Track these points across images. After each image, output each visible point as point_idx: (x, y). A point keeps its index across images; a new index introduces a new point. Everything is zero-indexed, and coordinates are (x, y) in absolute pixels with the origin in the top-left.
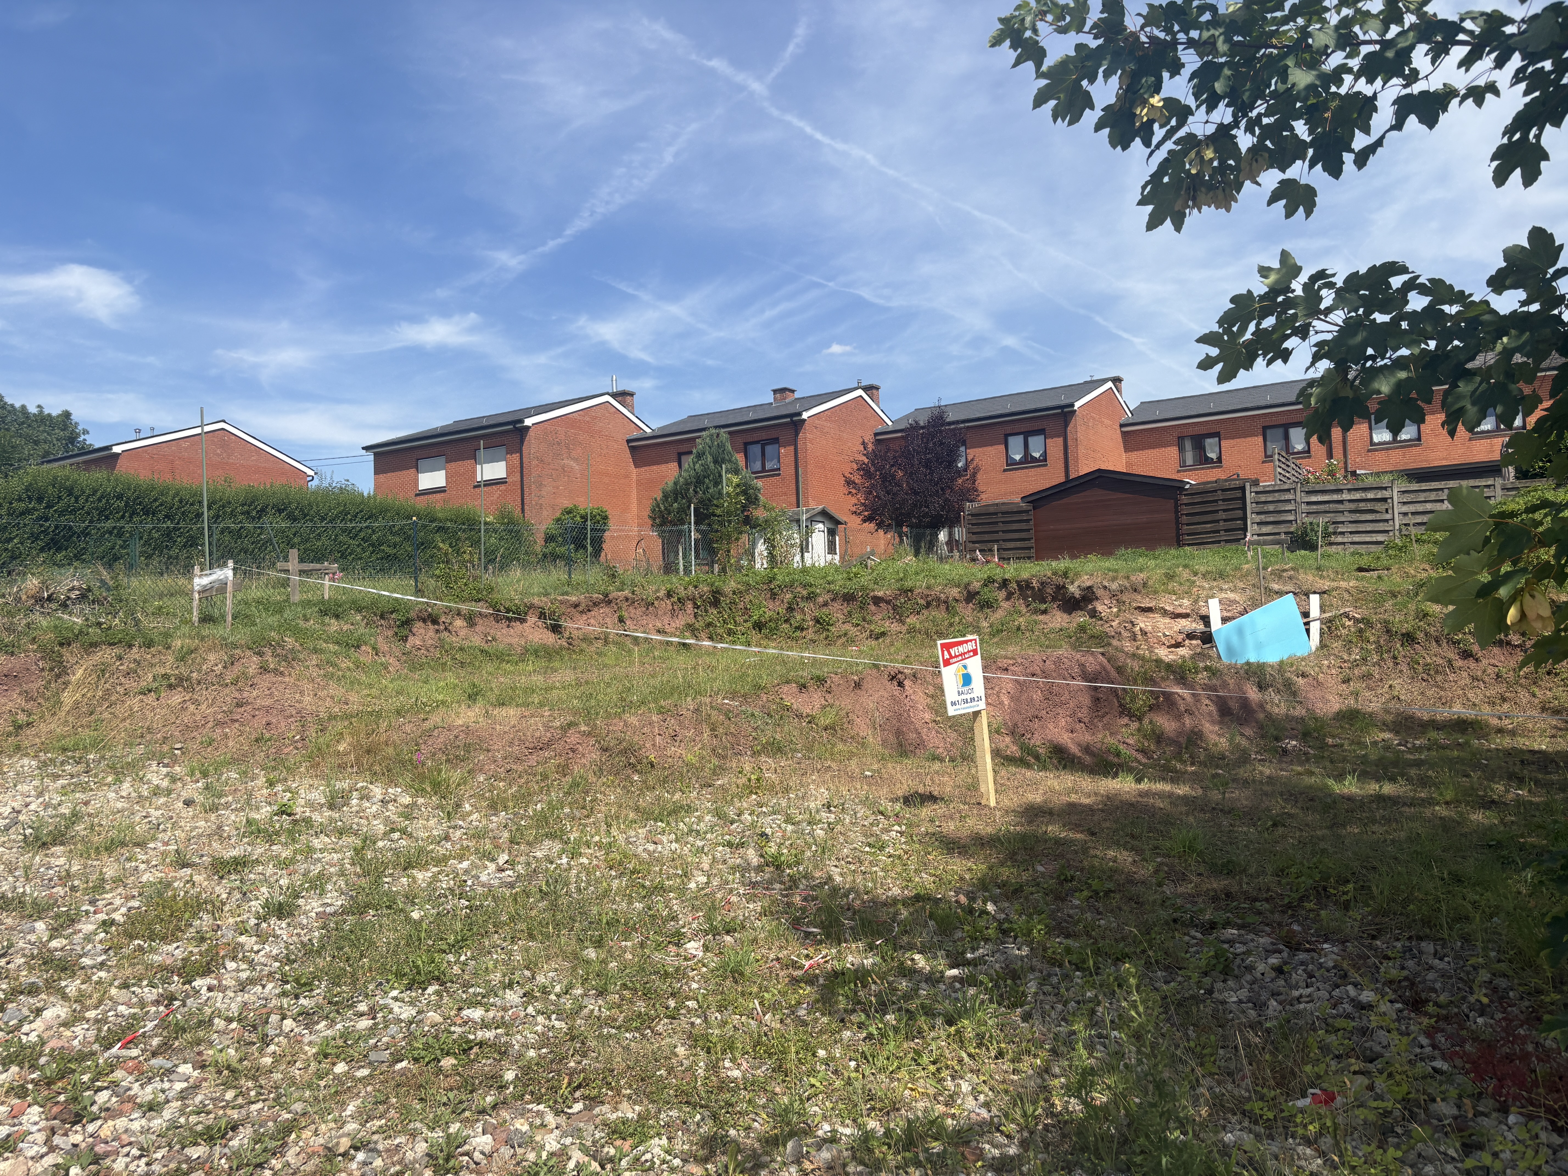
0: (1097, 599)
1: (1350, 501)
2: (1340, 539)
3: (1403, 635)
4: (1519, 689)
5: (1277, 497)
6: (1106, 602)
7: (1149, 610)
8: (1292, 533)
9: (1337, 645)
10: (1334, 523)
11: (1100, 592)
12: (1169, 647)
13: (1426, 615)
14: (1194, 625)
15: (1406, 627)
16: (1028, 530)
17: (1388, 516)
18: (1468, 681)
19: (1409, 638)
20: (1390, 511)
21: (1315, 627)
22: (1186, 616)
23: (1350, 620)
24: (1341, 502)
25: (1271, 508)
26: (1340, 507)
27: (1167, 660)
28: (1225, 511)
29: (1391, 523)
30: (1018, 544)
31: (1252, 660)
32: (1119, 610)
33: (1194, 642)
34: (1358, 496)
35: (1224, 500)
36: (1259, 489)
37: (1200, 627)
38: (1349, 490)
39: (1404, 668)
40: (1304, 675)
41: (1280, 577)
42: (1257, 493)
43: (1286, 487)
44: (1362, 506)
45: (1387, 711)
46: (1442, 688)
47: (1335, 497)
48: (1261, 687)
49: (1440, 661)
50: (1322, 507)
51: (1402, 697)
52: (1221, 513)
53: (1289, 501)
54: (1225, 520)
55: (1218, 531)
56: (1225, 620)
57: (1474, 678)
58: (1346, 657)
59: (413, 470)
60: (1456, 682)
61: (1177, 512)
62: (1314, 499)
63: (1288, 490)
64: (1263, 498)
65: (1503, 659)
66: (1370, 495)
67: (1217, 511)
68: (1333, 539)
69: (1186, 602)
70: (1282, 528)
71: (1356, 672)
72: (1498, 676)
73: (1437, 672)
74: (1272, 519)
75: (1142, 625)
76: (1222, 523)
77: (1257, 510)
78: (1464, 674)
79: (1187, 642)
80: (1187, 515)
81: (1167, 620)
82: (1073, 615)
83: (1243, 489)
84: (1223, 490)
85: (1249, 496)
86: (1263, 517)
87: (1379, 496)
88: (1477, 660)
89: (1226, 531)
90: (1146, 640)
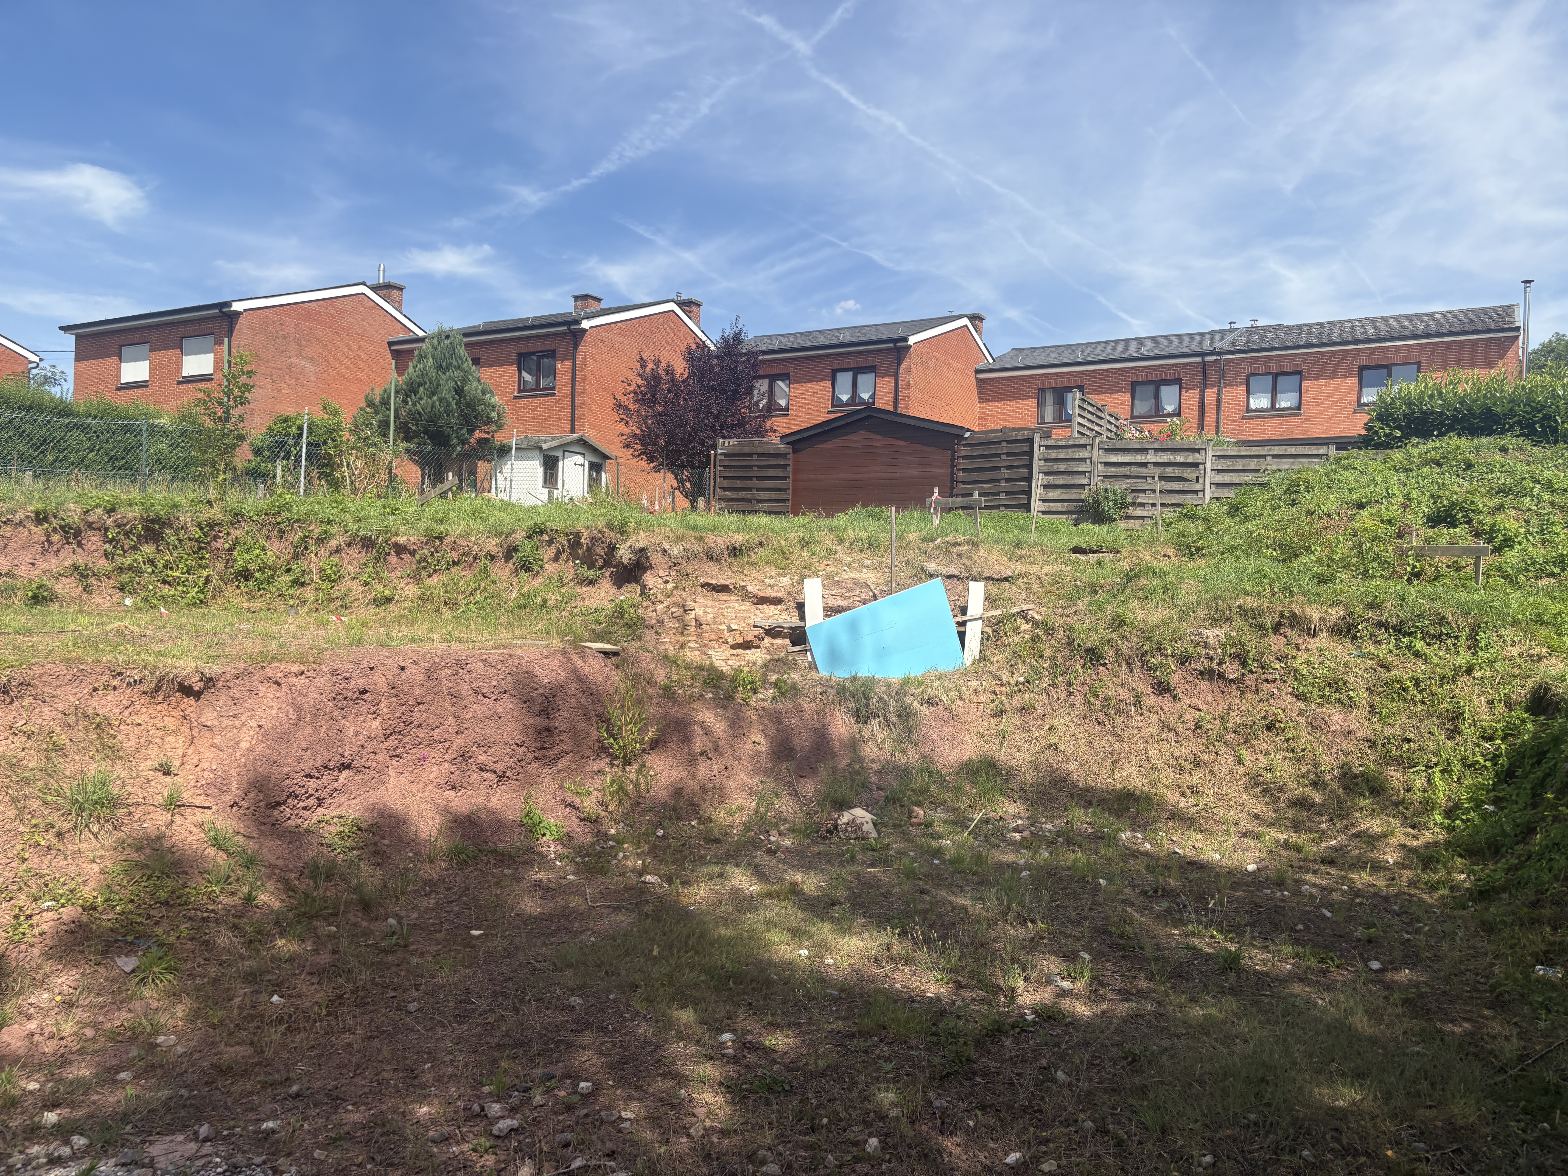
0: (651, 567)
1: (1156, 464)
2: (1139, 512)
3: (1087, 650)
4: (1223, 750)
5: (1070, 453)
6: (661, 573)
7: (724, 589)
8: (1082, 500)
9: (999, 657)
10: (1133, 491)
11: (656, 558)
12: (733, 647)
13: (1122, 623)
14: (784, 616)
15: (1093, 640)
16: (784, 478)
17: (1198, 487)
18: (1155, 730)
19: (1093, 656)
20: (1201, 481)
21: (974, 631)
22: (777, 601)
23: (1027, 623)
24: (1144, 465)
25: (1062, 467)
26: (1143, 471)
27: (723, 667)
28: (1008, 467)
29: (1200, 495)
30: (773, 495)
31: (860, 675)
32: (676, 588)
33: (779, 641)
34: (1165, 458)
35: (1008, 454)
36: (1050, 442)
37: (790, 620)
38: (1156, 450)
39: (1078, 700)
40: (930, 702)
41: (947, 552)
42: (1047, 447)
43: (1082, 441)
44: (1169, 471)
45: (1035, 766)
46: (1119, 738)
47: (1139, 458)
48: (861, 716)
49: (1125, 694)
50: (1122, 470)
51: (1061, 747)
52: (1003, 470)
53: (1083, 460)
54: (1007, 480)
55: (998, 494)
56: (830, 611)
57: (1166, 727)
58: (1005, 678)
59: (115, 359)
60: (1139, 729)
61: (953, 466)
62: (1113, 458)
63: (1084, 446)
64: (1053, 455)
65: (1210, 699)
66: (1180, 458)
67: (998, 468)
68: (1131, 511)
69: (786, 581)
70: (1072, 494)
71: (1014, 701)
72: (1198, 726)
73: (1119, 712)
74: (1061, 482)
75: (699, 612)
76: (1003, 483)
77: (1046, 469)
78: (1154, 718)
79: (767, 640)
80: (964, 470)
81: (747, 606)
82: (624, 588)
83: (1031, 441)
84: (1009, 442)
85: (1038, 451)
86: (1051, 478)
87: (1190, 460)
88: (1174, 697)
89: (1007, 493)
90: (699, 636)
